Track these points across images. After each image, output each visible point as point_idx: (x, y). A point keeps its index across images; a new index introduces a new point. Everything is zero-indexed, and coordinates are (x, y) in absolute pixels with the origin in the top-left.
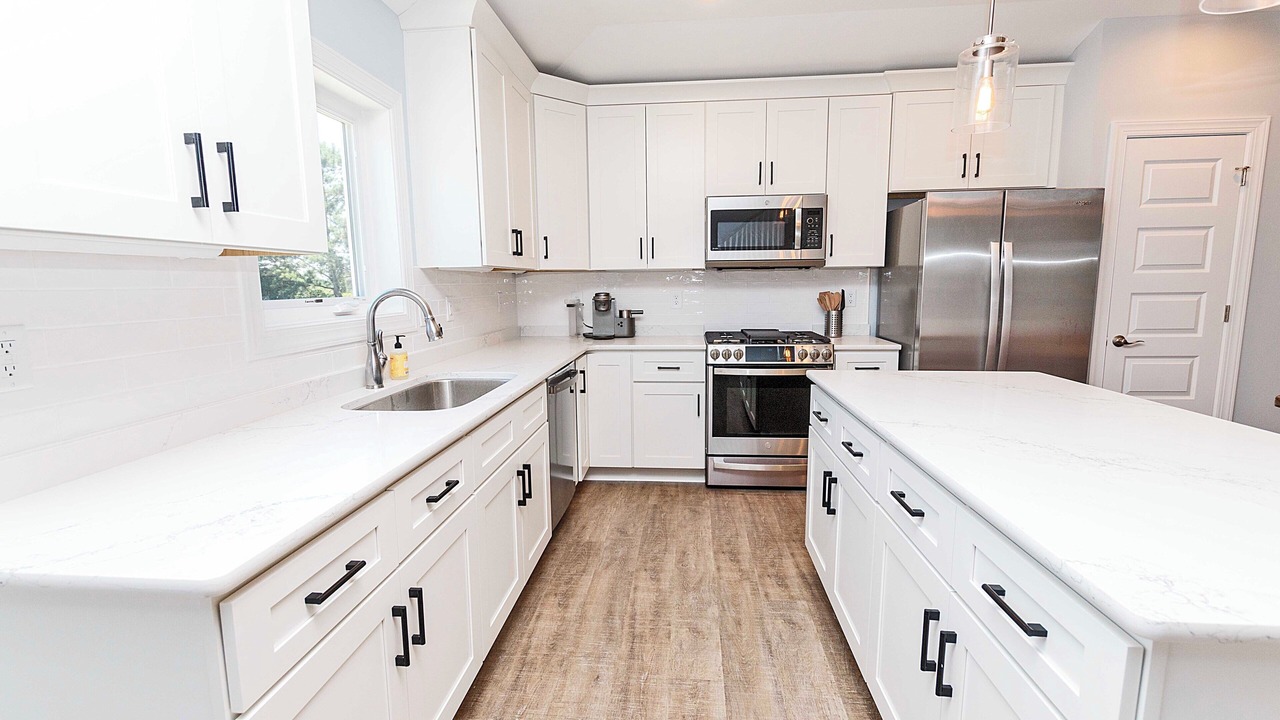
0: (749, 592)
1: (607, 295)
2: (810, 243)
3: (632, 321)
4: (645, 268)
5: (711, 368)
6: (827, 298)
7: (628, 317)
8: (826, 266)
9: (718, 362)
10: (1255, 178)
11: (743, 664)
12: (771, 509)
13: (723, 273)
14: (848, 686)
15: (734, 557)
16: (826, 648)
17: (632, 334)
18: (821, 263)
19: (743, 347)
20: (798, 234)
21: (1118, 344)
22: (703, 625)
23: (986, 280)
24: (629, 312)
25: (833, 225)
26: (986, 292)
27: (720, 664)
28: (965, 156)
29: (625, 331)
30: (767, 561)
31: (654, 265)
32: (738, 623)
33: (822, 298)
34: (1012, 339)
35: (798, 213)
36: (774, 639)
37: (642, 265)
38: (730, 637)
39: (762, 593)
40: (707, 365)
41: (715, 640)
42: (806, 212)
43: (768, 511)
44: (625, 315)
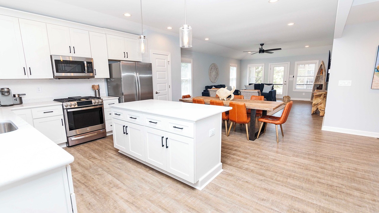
0: (105, 162)
1: (8, 89)
2: (90, 71)
3: (21, 99)
4: (27, 78)
5: (65, 110)
6: (95, 86)
7: (19, 97)
8: (95, 78)
9: (67, 108)
10: (170, 63)
11: (116, 174)
12: (95, 145)
13: (61, 80)
14: (139, 166)
15: (94, 158)
16: (131, 163)
17: (21, 103)
18: (93, 77)
19: (76, 102)
20: (86, 68)
21: (156, 93)
22: (100, 173)
23: (135, 81)
24: (19, 95)
25: (95, 66)
26: (135, 84)
27: (111, 176)
28: (124, 53)
29: (18, 102)
30: (104, 156)
31: (31, 77)
32: (108, 168)
33: (93, 87)
34: (141, 94)
35: (85, 63)
36: (119, 167)
37: (26, 77)
38: (109, 171)
39: (109, 161)
40: (63, 109)
41: (106, 173)
42: (88, 63)
43: (94, 146)
44: (17, 96)
